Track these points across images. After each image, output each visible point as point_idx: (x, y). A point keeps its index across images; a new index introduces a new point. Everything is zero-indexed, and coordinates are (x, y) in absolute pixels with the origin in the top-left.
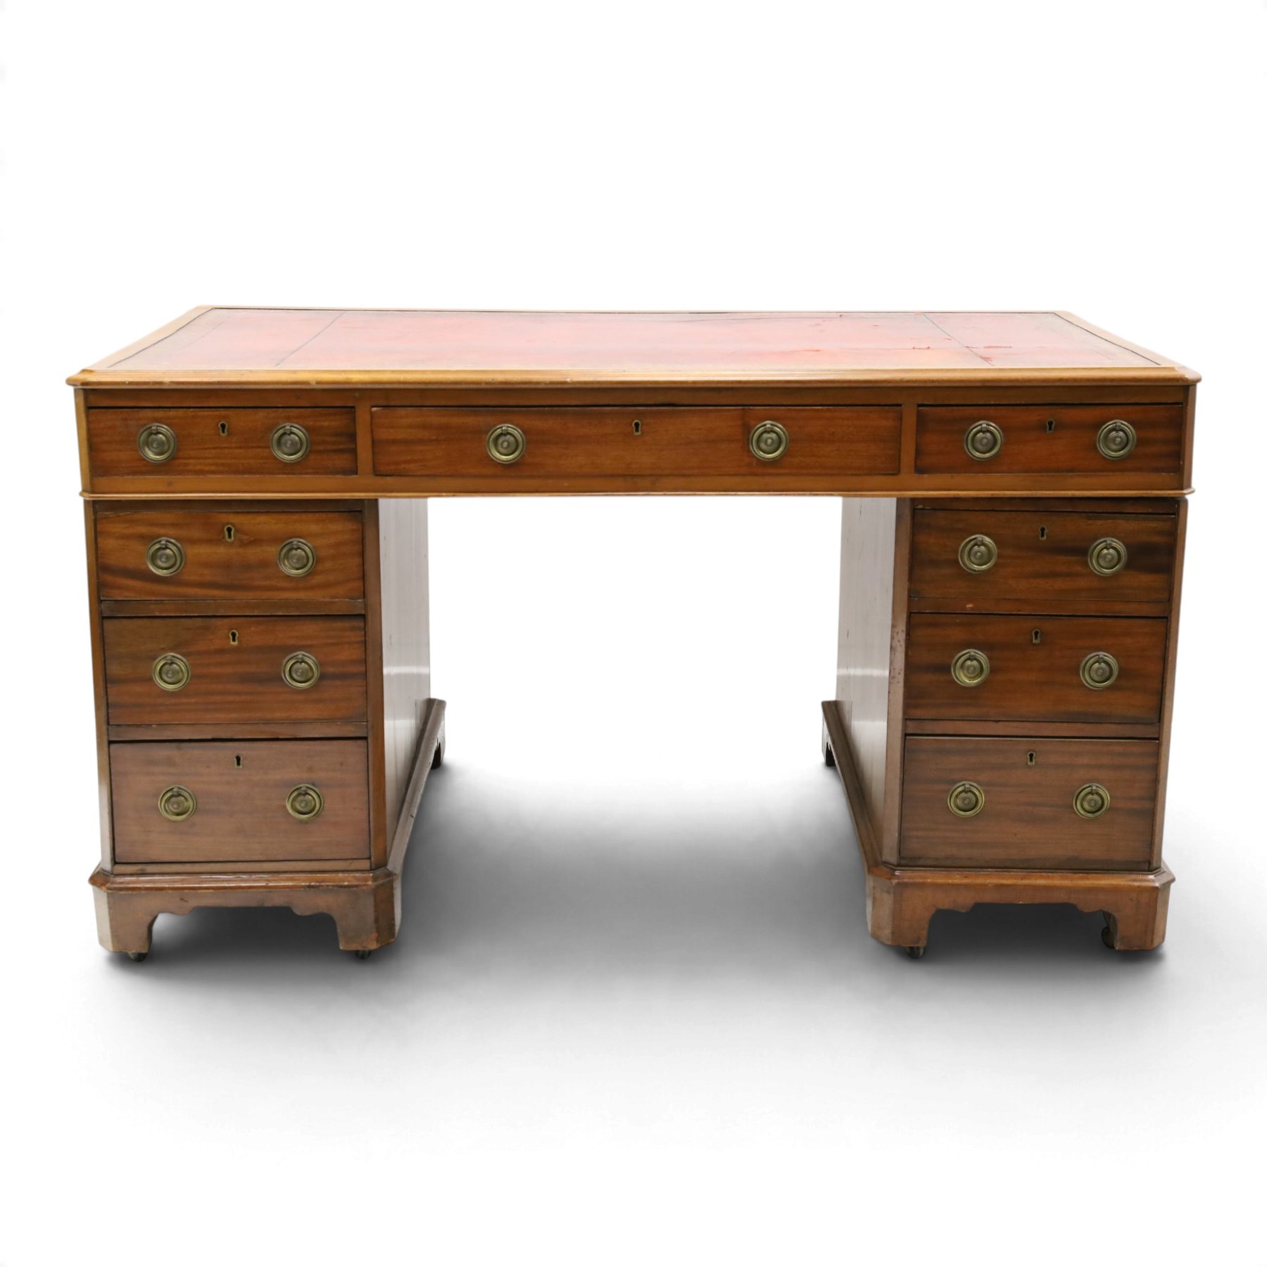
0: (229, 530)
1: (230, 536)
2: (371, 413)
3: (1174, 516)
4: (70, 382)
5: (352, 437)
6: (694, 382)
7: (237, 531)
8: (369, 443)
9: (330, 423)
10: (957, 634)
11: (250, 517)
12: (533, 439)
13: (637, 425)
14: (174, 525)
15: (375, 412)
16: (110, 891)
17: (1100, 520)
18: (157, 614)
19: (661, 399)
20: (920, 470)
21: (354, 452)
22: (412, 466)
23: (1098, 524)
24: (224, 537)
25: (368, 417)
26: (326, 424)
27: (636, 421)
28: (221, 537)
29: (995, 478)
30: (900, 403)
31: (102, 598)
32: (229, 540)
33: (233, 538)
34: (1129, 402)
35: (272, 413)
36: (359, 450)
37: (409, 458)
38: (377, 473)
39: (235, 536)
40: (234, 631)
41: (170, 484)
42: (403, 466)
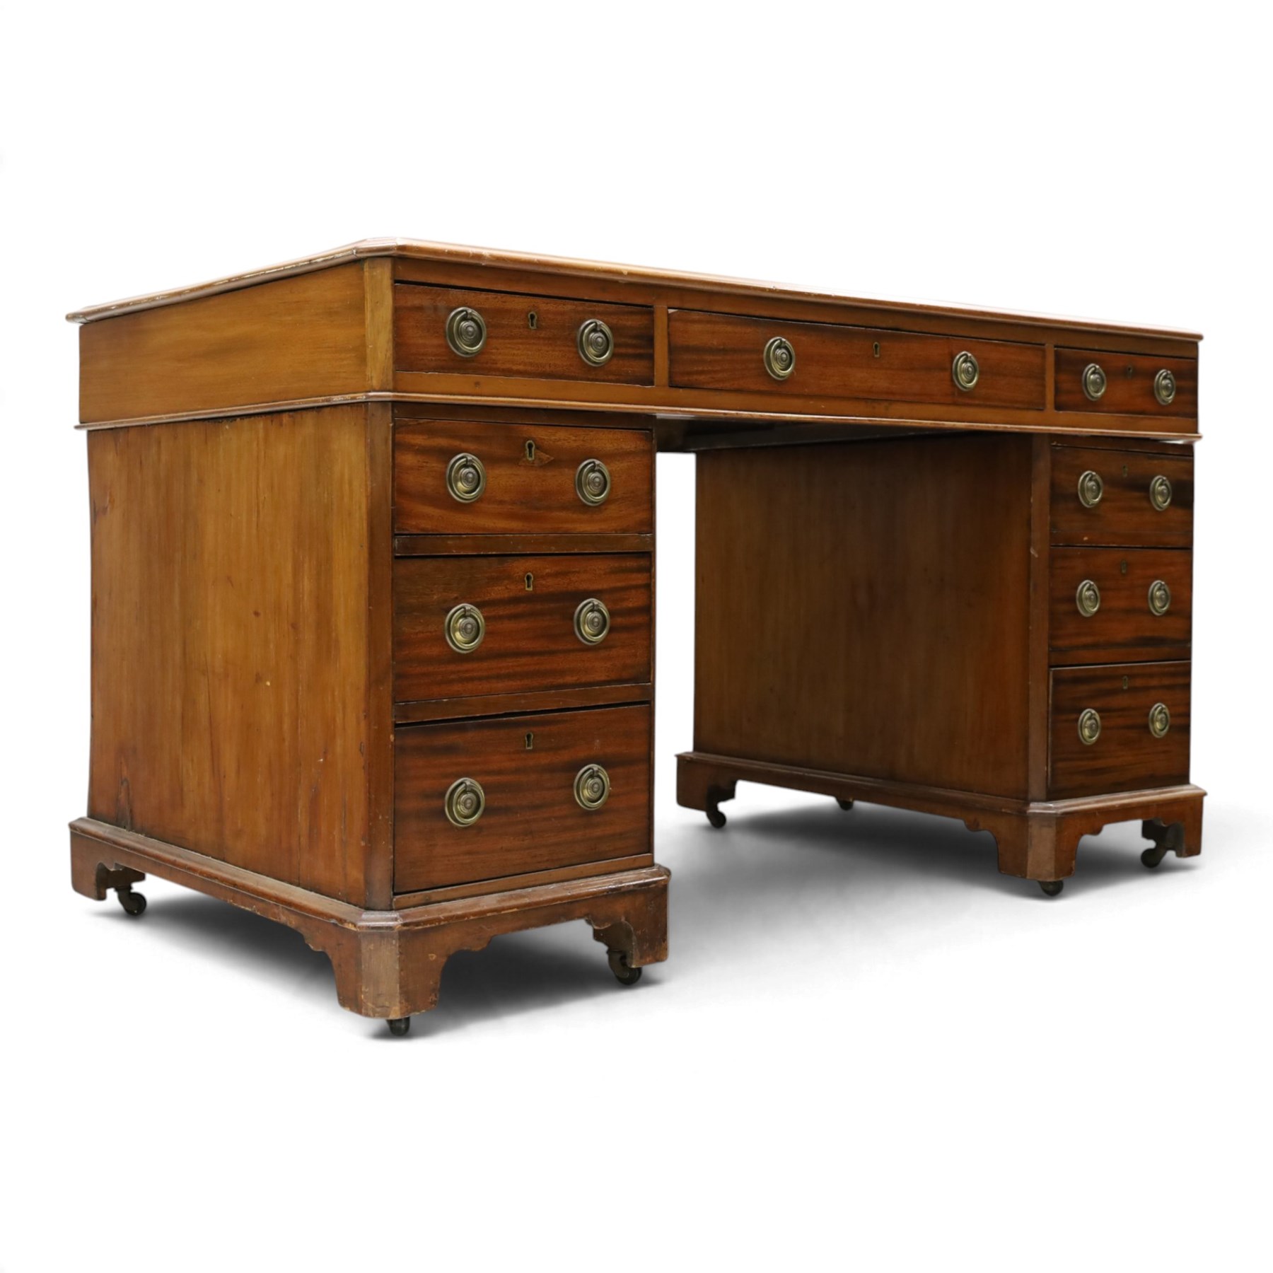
0: (530, 446)
1: (531, 456)
2: (669, 315)
5: (650, 341)
6: (921, 307)
7: (537, 448)
8: (666, 349)
9: (633, 322)
10: (1079, 566)
11: (551, 430)
12: (800, 355)
13: (876, 346)
14: (476, 439)
15: (673, 313)
18: (455, 553)
20: (1059, 407)
21: (651, 357)
22: (702, 378)
23: (1154, 464)
24: (525, 456)
25: (665, 319)
26: (629, 323)
27: (876, 343)
28: (522, 454)
29: (1101, 417)
30: (1043, 342)
31: (396, 532)
32: (530, 459)
33: (533, 456)
35: (580, 307)
36: (656, 356)
37: (700, 368)
38: (673, 385)
39: (535, 455)
40: (529, 574)
41: (477, 384)
42: (695, 377)
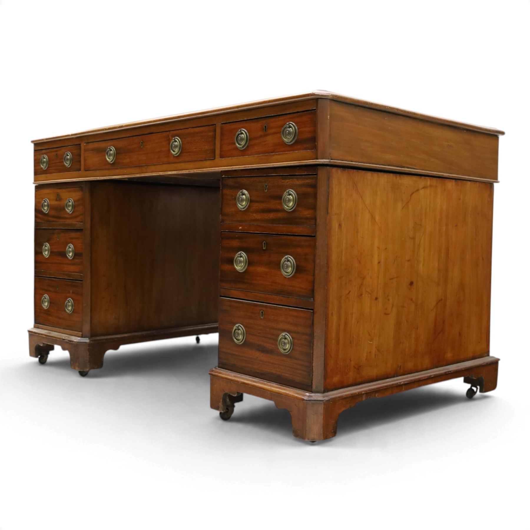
2: (84, 146)
3: (316, 176)
4: (32, 142)
5: (80, 156)
7: (59, 195)
8: (83, 158)
9: (76, 151)
10: (235, 243)
11: (62, 190)
12: (119, 152)
13: (142, 143)
14: (48, 194)
16: (30, 333)
17: (287, 179)
18: (44, 228)
19: (149, 131)
20: (222, 156)
21: (80, 162)
23: (287, 182)
25: (83, 148)
27: (142, 141)
28: (56, 198)
29: (247, 158)
30: (215, 123)
34: (294, 111)
35: (65, 148)
38: (85, 170)
40: (58, 235)
41: (47, 177)
